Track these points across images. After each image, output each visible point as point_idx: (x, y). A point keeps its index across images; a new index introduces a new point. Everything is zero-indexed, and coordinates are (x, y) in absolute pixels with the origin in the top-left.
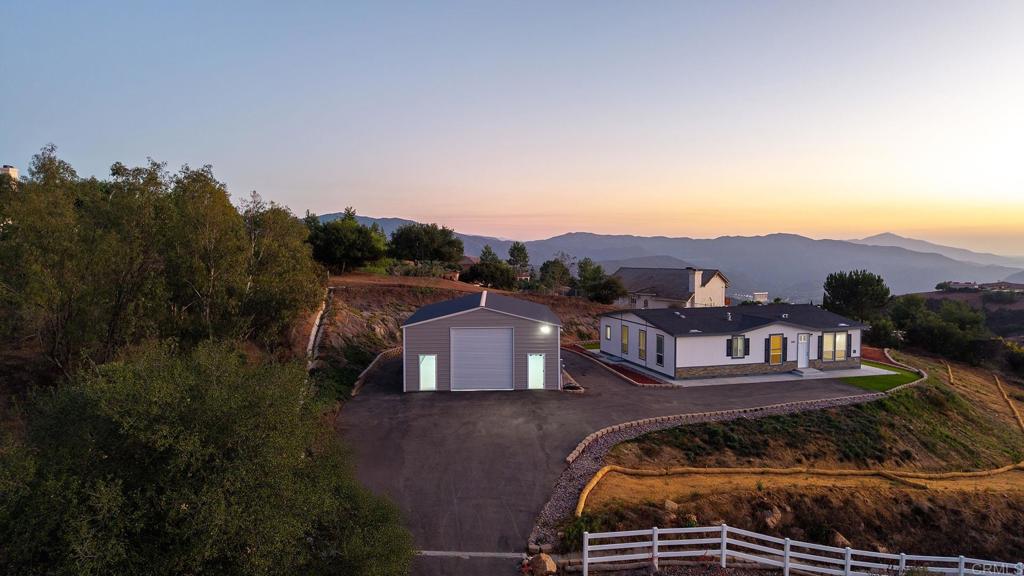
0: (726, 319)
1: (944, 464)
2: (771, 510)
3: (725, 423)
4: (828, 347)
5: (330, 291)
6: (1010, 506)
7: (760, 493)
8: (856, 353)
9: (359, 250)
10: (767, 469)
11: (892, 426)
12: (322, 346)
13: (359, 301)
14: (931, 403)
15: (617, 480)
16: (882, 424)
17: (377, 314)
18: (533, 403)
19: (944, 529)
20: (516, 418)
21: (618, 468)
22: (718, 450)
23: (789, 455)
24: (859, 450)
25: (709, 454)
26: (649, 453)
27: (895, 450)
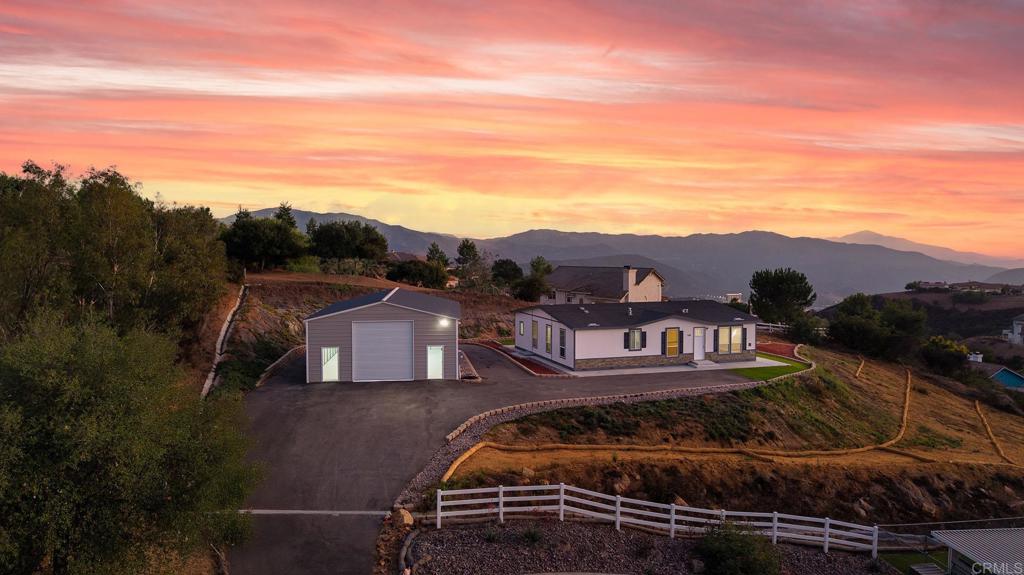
0: (627, 314)
1: (805, 443)
2: (621, 477)
3: (601, 407)
4: (723, 340)
5: (246, 288)
6: (848, 477)
7: (614, 464)
8: (751, 347)
9: (278, 248)
10: (634, 446)
11: (763, 410)
12: (231, 341)
13: (275, 299)
14: (810, 391)
15: (489, 454)
16: (753, 408)
17: (292, 311)
18: (430, 391)
19: (781, 495)
20: (409, 405)
21: (493, 444)
22: (590, 429)
23: (658, 434)
24: (724, 431)
25: (582, 433)
26: (525, 432)
27: (760, 431)
